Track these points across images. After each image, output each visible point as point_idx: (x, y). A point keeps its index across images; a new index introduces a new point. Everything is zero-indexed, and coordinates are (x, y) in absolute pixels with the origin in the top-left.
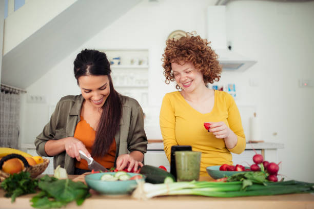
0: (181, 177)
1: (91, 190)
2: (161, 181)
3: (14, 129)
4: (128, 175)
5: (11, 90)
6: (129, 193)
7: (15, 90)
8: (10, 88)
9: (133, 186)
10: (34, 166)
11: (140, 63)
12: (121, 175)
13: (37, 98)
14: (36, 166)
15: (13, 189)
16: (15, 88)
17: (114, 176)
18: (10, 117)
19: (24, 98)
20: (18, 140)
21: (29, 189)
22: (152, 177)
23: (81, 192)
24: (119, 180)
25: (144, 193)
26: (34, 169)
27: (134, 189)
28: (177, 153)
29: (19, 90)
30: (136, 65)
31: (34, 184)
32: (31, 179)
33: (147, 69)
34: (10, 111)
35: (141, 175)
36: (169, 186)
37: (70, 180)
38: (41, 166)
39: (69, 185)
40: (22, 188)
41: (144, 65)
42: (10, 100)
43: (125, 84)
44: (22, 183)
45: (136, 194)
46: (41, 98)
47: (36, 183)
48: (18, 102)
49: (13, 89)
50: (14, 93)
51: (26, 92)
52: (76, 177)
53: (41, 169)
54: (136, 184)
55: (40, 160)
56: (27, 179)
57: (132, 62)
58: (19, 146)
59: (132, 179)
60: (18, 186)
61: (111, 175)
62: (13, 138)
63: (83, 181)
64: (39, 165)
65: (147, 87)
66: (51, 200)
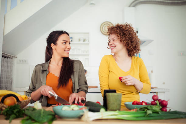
0: (110, 108)
1: (56, 116)
2: (98, 111)
3: (9, 79)
4: (78, 107)
5: (8, 56)
6: (80, 118)
7: (10, 56)
8: (7, 55)
9: (81, 114)
10: (22, 101)
11: (84, 41)
12: (74, 107)
13: (23, 61)
14: (24, 101)
15: (10, 115)
16: (10, 55)
17: (70, 107)
18: (7, 72)
19: (15, 61)
20: (11, 86)
21: (19, 115)
22: (92, 108)
23: (50, 117)
24: (73, 110)
25: (88, 118)
26: (22, 103)
27: (82, 116)
28: (107, 94)
29: (12, 56)
30: (82, 42)
31: (22, 112)
32: (21, 108)
33: (88, 44)
34: (7, 68)
35: (86, 107)
36: (103, 114)
37: (44, 110)
38: (26, 101)
39: (43, 113)
40: (15, 114)
41: (86, 42)
42: (7, 62)
43: (75, 53)
44: (15, 111)
45: (83, 118)
46: (25, 61)
47: (23, 111)
48: (12, 63)
49: (9, 55)
50: (10, 58)
51: (16, 57)
52: (47, 108)
53: (26, 103)
54: (83, 112)
55: (26, 97)
56: (18, 109)
57: (79, 40)
58: (12, 89)
59: (81, 109)
60: (13, 113)
61: (68, 107)
62: (9, 84)
63: (52, 110)
64: (25, 101)
65: (88, 55)
66: (33, 121)
